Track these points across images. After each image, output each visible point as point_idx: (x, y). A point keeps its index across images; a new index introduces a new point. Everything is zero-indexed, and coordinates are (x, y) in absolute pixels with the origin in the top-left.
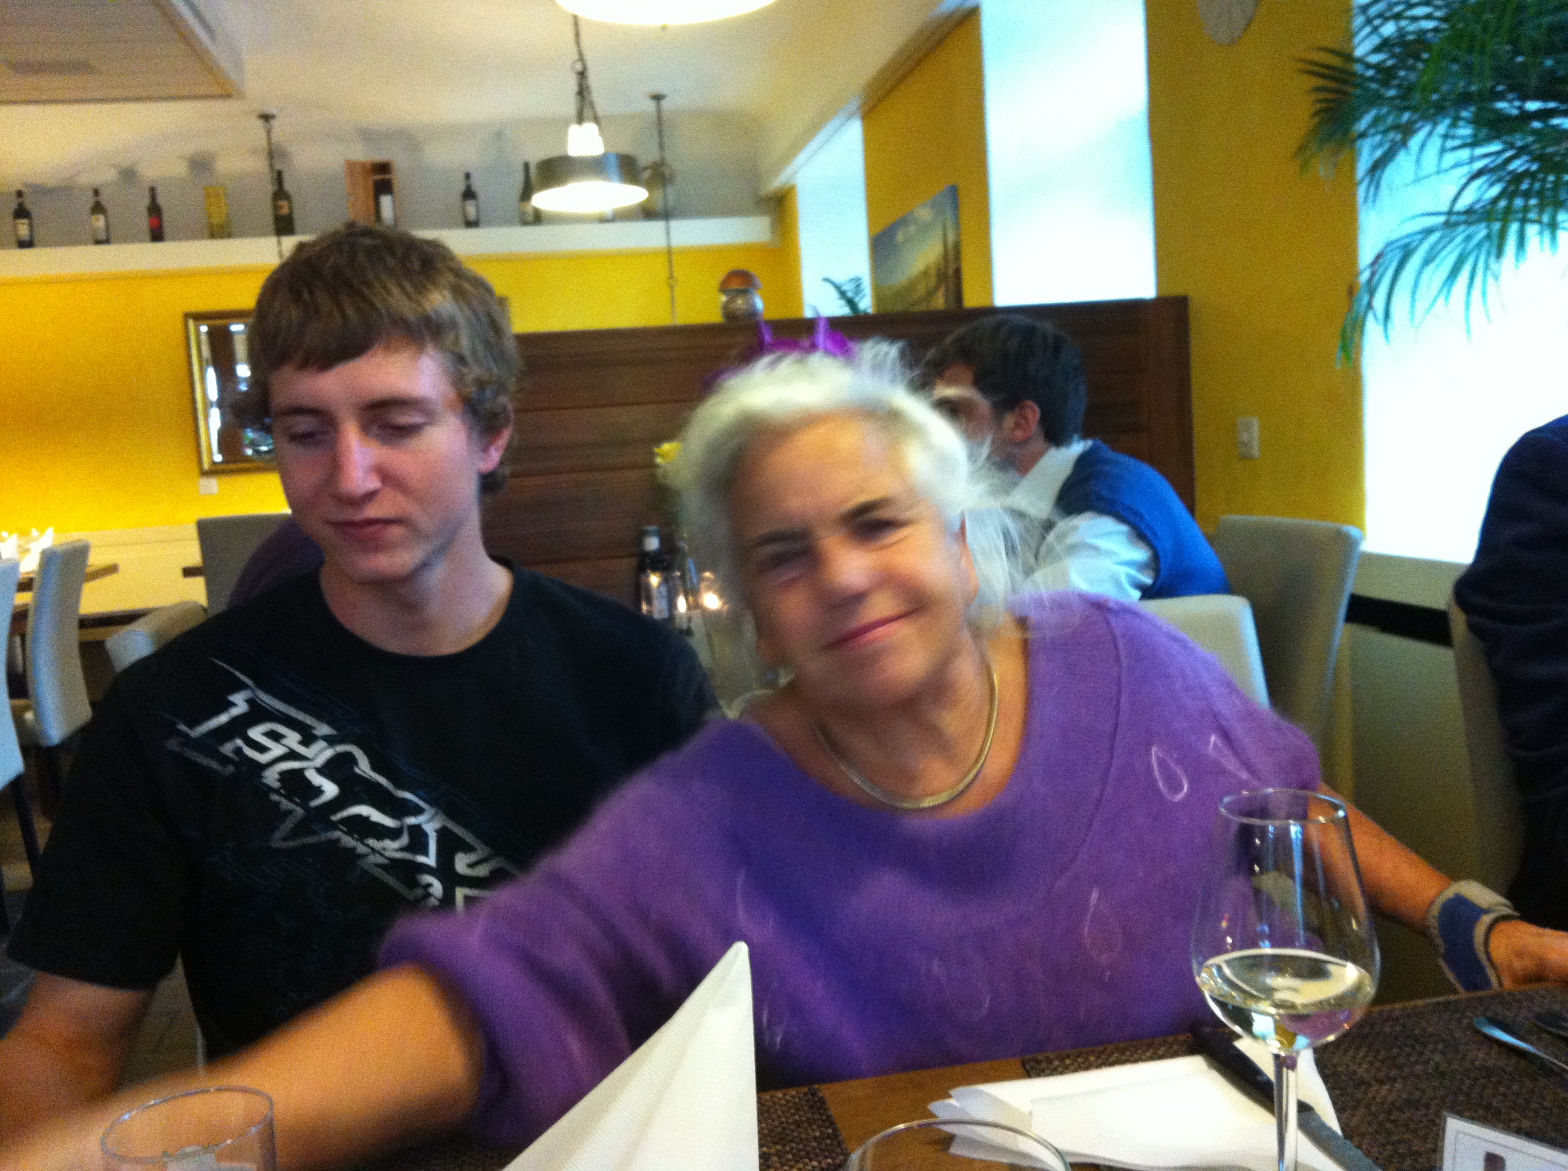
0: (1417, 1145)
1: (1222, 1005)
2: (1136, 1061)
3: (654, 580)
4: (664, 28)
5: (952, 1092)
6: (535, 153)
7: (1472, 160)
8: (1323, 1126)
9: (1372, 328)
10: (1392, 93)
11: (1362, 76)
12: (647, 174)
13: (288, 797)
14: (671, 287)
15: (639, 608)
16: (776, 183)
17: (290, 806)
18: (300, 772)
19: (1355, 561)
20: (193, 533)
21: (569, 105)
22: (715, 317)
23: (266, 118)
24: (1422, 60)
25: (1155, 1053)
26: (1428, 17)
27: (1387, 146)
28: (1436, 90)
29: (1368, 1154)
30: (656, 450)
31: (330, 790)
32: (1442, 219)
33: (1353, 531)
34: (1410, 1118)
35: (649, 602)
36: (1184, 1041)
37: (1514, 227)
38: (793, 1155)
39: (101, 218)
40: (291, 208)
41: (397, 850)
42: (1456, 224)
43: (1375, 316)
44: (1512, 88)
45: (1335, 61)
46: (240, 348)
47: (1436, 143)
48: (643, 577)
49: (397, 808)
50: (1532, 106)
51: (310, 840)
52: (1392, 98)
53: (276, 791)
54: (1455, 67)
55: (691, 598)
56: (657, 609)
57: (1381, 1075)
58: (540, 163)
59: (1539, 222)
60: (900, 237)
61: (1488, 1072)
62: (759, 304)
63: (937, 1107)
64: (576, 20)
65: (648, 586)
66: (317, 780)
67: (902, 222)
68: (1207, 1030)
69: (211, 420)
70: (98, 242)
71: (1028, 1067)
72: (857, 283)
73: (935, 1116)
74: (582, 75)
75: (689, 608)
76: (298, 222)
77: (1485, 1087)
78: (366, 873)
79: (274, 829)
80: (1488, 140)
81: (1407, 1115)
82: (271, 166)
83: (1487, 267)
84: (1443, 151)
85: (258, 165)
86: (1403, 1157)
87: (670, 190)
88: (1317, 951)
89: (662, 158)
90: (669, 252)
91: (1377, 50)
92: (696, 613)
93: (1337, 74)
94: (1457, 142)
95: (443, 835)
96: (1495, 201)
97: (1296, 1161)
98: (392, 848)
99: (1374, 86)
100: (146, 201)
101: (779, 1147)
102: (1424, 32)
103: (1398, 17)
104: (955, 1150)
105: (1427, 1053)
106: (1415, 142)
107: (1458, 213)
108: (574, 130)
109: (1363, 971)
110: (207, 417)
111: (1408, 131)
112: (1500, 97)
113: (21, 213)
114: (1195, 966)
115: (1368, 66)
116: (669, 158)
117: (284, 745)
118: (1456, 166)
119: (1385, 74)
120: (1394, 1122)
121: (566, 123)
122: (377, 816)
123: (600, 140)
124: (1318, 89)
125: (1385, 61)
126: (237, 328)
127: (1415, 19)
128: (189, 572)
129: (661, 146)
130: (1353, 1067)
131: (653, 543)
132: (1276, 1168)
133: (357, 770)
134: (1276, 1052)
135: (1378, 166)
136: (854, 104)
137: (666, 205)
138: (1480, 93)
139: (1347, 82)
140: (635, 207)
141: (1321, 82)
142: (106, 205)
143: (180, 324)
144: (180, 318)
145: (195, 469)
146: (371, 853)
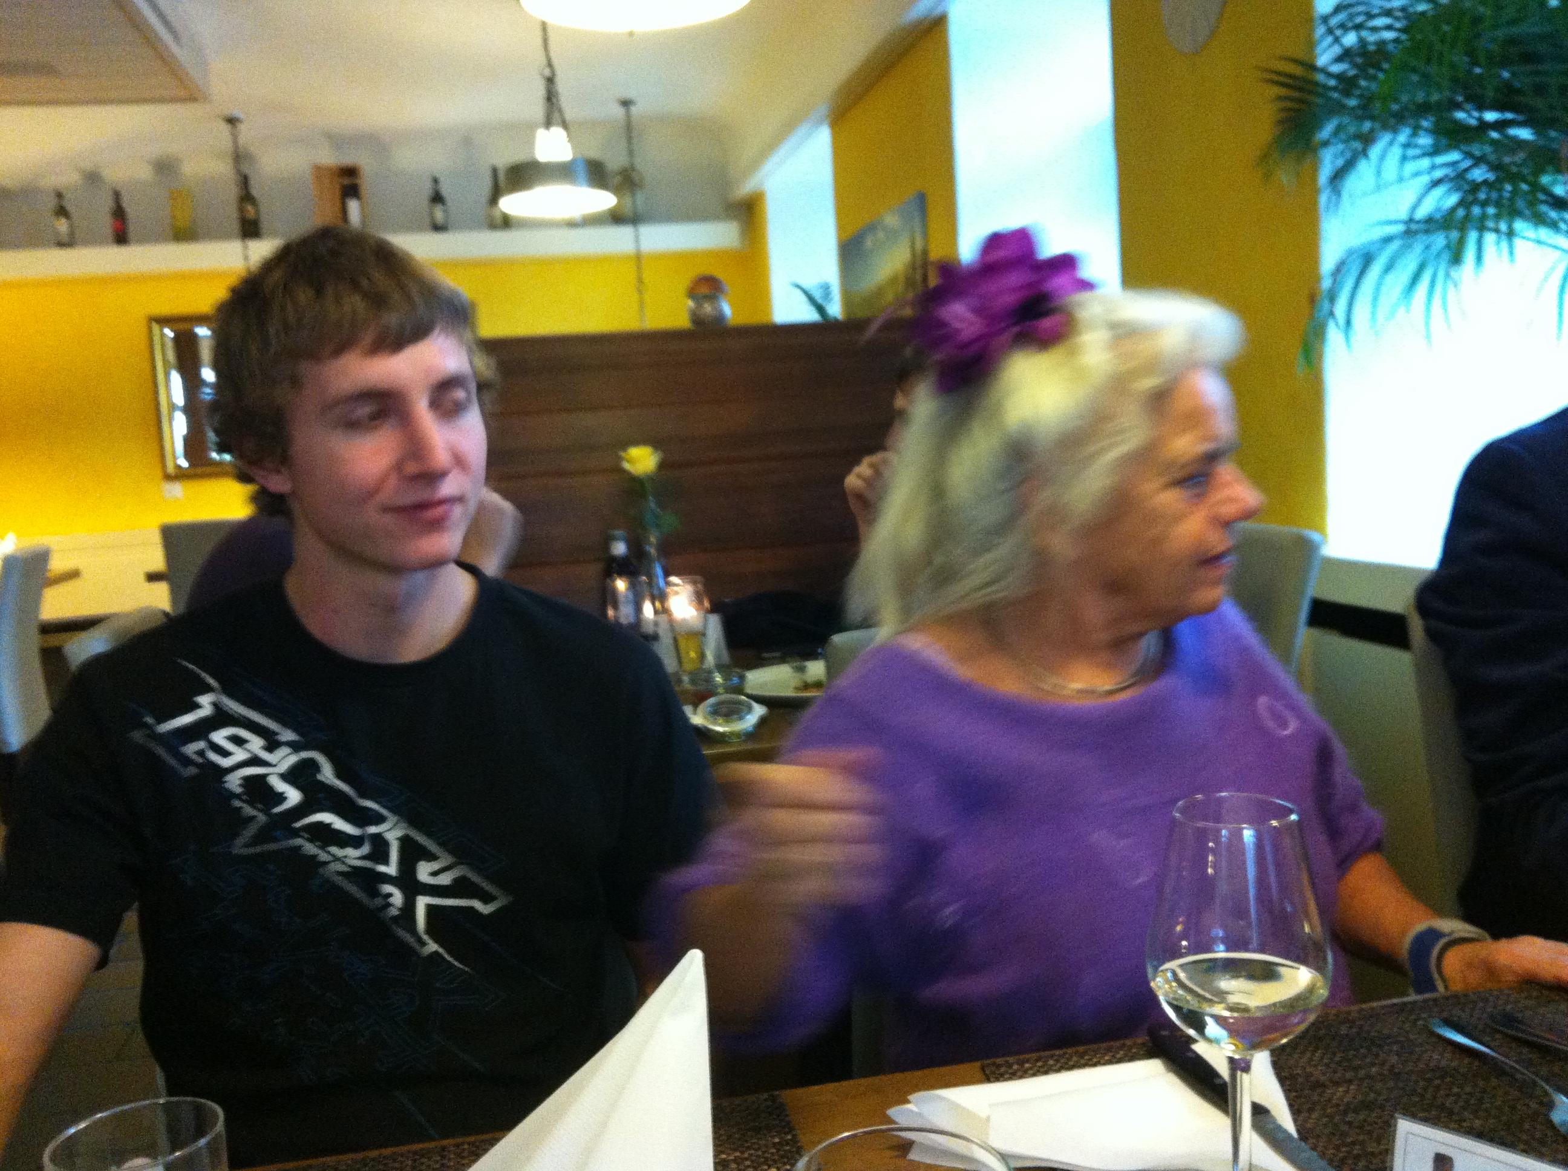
0: (1372, 1147)
1: (1177, 1009)
2: (1095, 1065)
3: (621, 585)
4: (631, 34)
5: (910, 1097)
6: (505, 157)
7: (1433, 167)
8: (1279, 1128)
9: (1334, 335)
10: (1353, 102)
11: (1325, 86)
12: (617, 180)
13: (251, 804)
14: (640, 292)
15: (605, 614)
16: (746, 189)
17: (253, 812)
18: (264, 776)
19: (1316, 564)
20: (156, 538)
21: (537, 109)
22: (682, 321)
23: (232, 121)
24: (1381, 70)
25: (1113, 1056)
26: (1389, 28)
27: (1348, 155)
28: (1396, 100)
29: (1323, 1155)
30: (623, 454)
31: (293, 796)
32: (1401, 228)
33: (1315, 536)
34: (1365, 1121)
35: (616, 607)
36: (1144, 1044)
37: (1472, 236)
38: (752, 1161)
39: (63, 220)
40: (257, 212)
41: (359, 858)
42: (1416, 233)
43: (1337, 324)
44: (1468, 99)
45: (1298, 71)
46: (206, 352)
47: (1396, 152)
48: (608, 580)
49: (362, 817)
50: (1490, 116)
51: (272, 846)
52: (1353, 108)
53: (238, 796)
54: (1415, 78)
55: (657, 604)
56: (624, 614)
57: (1337, 1076)
58: (510, 167)
59: (1497, 231)
60: (869, 243)
61: (1444, 1073)
62: (727, 310)
63: (894, 1112)
64: (544, 27)
65: (614, 592)
66: (280, 786)
67: (871, 228)
68: (1164, 1033)
69: (174, 423)
70: (61, 244)
71: (987, 1072)
72: (826, 289)
73: (894, 1122)
74: (550, 81)
75: (656, 612)
76: (264, 225)
77: (1438, 1087)
78: (327, 881)
79: (236, 835)
80: (1449, 148)
81: (1361, 1117)
82: (237, 169)
83: (1447, 275)
84: (1404, 159)
85: (222, 169)
86: (1357, 1157)
87: (640, 195)
88: (1270, 954)
89: (632, 164)
90: (638, 257)
91: (1339, 59)
92: (663, 618)
93: (1300, 84)
94: (1417, 152)
95: (406, 843)
96: (1453, 210)
97: (1250, 1164)
98: (352, 855)
99: (1336, 95)
100: (110, 204)
101: (738, 1154)
102: (1382, 43)
103: (1358, 27)
104: (913, 1156)
105: (1382, 1056)
106: (1375, 151)
107: (1418, 222)
108: (541, 134)
109: (1318, 974)
110: (171, 419)
111: (1367, 140)
112: (1458, 106)
114: (1150, 971)
115: (1330, 75)
116: (638, 162)
117: (249, 751)
118: (1417, 174)
119: (1347, 84)
120: (1350, 1123)
121: (531, 127)
122: (340, 824)
123: (569, 146)
124: (1280, 98)
125: (1346, 70)
126: (203, 332)
127: (1375, 29)
128: (153, 577)
129: (631, 152)
130: (1308, 1070)
131: (620, 548)
132: (1232, 1170)
133: (319, 777)
134: (1231, 1054)
135: (1339, 176)
136: (823, 109)
137: (634, 211)
138: (1439, 104)
139: (1310, 92)
140: (604, 212)
141: (1283, 91)
142: (69, 207)
143: (144, 330)
144: (144, 322)
145: (159, 473)
146: (333, 861)
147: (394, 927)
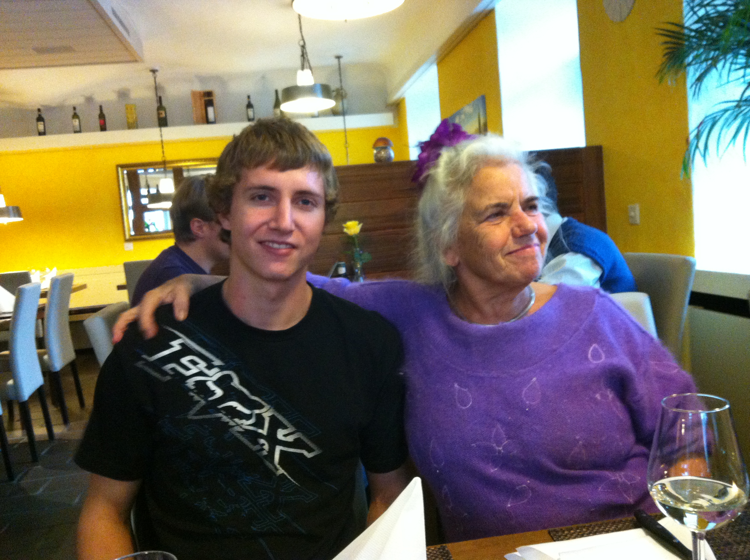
5: (517, 549)
6: (281, 85)
7: (745, 76)
9: (698, 158)
10: (704, 43)
11: (688, 35)
12: (334, 94)
13: (198, 395)
14: (347, 148)
16: (395, 97)
17: (199, 399)
18: (205, 381)
19: (693, 274)
20: (122, 269)
21: (298, 61)
22: (371, 160)
23: (154, 71)
24: (719, 27)
25: (617, 527)
26: (724, 4)
30: (344, 225)
31: (219, 393)
32: (735, 104)
33: (690, 259)
39: (77, 120)
40: (166, 114)
41: (249, 425)
42: (742, 106)
43: (699, 152)
45: (674, 29)
46: (142, 181)
47: (728, 65)
49: (251, 405)
51: (207, 416)
52: (705, 46)
53: (191, 390)
58: (284, 89)
60: (457, 121)
62: (392, 154)
63: (508, 556)
64: (300, 21)
66: (212, 387)
67: (458, 113)
69: (129, 215)
70: (76, 132)
71: (552, 535)
74: (303, 47)
76: (169, 121)
78: (233, 435)
79: (189, 409)
82: (157, 94)
84: (730, 72)
85: (150, 94)
87: (345, 101)
89: (341, 86)
90: (345, 131)
91: (696, 22)
93: (676, 35)
94: (738, 66)
95: (272, 418)
98: (247, 424)
99: (695, 40)
100: (98, 112)
102: (721, 12)
103: (707, 5)
106: (720, 65)
107: (744, 101)
108: (300, 73)
110: (127, 214)
111: (715, 60)
113: (40, 119)
115: (691, 30)
116: (344, 86)
117: (198, 368)
119: (701, 34)
121: (295, 71)
122: (240, 408)
123: (312, 78)
124: (666, 43)
125: (700, 27)
126: (140, 171)
127: (716, 6)
128: (120, 288)
129: (341, 81)
133: (232, 384)
135: (700, 79)
136: (434, 57)
137: (343, 109)
139: (681, 39)
140: (328, 110)
141: (668, 39)
142: (79, 114)
143: (115, 171)
144: (114, 168)
145: (122, 238)
146: (236, 426)
147: (265, 460)
